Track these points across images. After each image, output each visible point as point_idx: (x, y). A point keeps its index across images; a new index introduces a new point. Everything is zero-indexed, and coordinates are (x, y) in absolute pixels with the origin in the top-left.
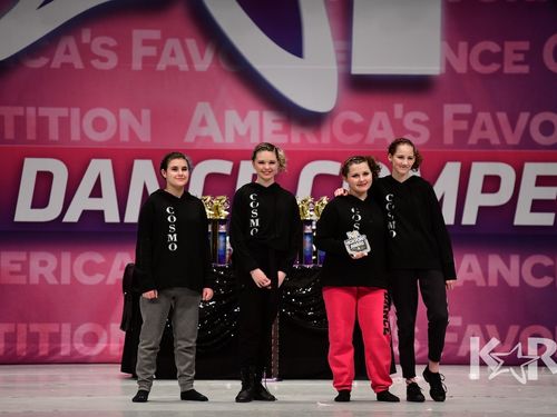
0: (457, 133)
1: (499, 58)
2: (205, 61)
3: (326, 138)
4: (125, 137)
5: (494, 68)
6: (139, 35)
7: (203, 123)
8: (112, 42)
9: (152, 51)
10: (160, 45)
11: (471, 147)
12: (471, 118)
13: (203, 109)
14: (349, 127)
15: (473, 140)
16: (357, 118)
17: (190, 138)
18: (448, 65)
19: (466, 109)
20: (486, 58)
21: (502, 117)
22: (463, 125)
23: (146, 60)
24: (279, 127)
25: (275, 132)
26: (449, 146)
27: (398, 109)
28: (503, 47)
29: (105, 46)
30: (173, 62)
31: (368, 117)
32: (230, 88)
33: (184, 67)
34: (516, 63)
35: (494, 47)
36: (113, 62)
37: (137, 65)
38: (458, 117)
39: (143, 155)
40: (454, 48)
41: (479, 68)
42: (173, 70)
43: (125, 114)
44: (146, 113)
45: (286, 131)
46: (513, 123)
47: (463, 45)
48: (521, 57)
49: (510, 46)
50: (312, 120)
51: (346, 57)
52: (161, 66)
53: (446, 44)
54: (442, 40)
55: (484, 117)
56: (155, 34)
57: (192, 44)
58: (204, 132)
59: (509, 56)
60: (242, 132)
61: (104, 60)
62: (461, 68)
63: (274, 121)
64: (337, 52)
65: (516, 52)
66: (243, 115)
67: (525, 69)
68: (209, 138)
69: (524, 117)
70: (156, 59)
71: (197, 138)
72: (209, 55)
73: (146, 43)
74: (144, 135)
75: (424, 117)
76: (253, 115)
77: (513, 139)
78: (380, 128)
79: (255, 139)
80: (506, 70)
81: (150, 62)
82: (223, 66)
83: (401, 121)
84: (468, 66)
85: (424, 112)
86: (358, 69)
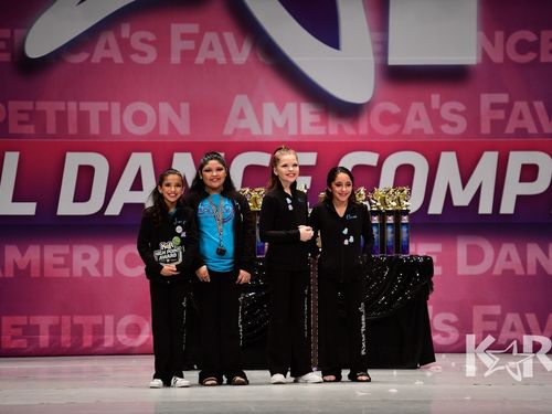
0: (494, 122)
1: (535, 47)
2: (242, 54)
3: (363, 129)
4: (164, 130)
5: (530, 57)
6: (177, 29)
7: (242, 116)
8: (151, 37)
9: (190, 45)
10: (198, 38)
11: (509, 136)
12: (508, 108)
13: (241, 102)
14: (386, 118)
15: (510, 129)
16: (394, 109)
17: (228, 131)
18: (485, 55)
19: (503, 98)
20: (522, 47)
21: (539, 106)
22: (500, 115)
23: (185, 54)
24: (317, 118)
25: (312, 124)
26: (486, 136)
27: (435, 99)
28: (539, 36)
29: (144, 41)
30: (211, 55)
31: (406, 108)
32: (268, 82)
33: (222, 60)
35: (530, 36)
36: (152, 55)
37: (176, 59)
38: (494, 106)
39: (182, 149)
40: (491, 38)
41: (515, 57)
42: (211, 63)
43: (165, 108)
44: (185, 107)
45: (324, 122)
46: (550, 112)
47: (499, 35)
49: (547, 35)
50: (349, 111)
51: (383, 48)
52: (200, 60)
53: (482, 33)
54: (478, 29)
55: (521, 106)
56: (193, 28)
57: (230, 37)
58: (243, 124)
59: (545, 45)
60: (280, 124)
61: (143, 54)
62: (497, 58)
63: (312, 113)
64: (374, 43)
66: (281, 108)
68: (247, 131)
70: (195, 53)
71: (236, 130)
72: (247, 49)
73: (185, 37)
74: (184, 128)
75: (460, 107)
76: (291, 107)
77: (550, 128)
78: (418, 118)
79: (293, 131)
80: (543, 59)
81: (188, 56)
82: (261, 59)
83: (438, 111)
84: (505, 55)
85: (462, 102)
86: (394, 60)
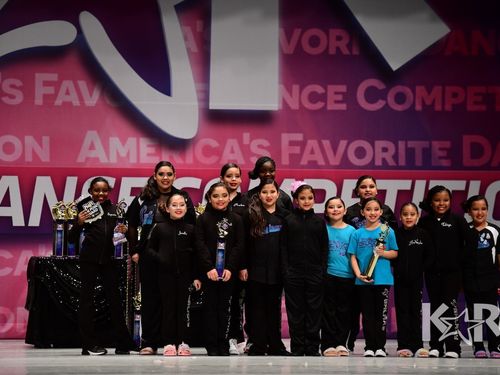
0: (291, 156)
1: (323, 98)
2: (93, 98)
3: (189, 159)
4: (29, 158)
5: (319, 105)
6: (40, 77)
7: (92, 147)
8: (18, 83)
9: (50, 90)
10: (57, 85)
11: (303, 167)
12: (303, 144)
13: (92, 136)
14: (208, 151)
15: (304, 162)
16: (214, 144)
17: (81, 159)
18: (285, 103)
19: (299, 137)
20: (313, 97)
21: (326, 143)
22: (297, 150)
23: (46, 97)
24: (152, 150)
25: (149, 155)
26: (286, 166)
27: (246, 136)
28: (326, 88)
29: (13, 86)
30: (67, 99)
31: (223, 143)
32: (113, 120)
33: (76, 103)
34: (337, 102)
35: (319, 89)
36: (19, 98)
37: (39, 101)
38: (292, 143)
39: (44, 172)
40: (289, 90)
41: (308, 105)
42: (67, 105)
43: (29, 140)
44: (46, 140)
45: (158, 153)
46: (335, 149)
47: (296, 88)
48: (340, 97)
49: (332, 89)
50: (178, 145)
51: (205, 96)
52: (58, 102)
53: (282, 86)
54: (280, 83)
55: (312, 143)
56: (54, 77)
57: (83, 85)
58: (93, 154)
59: (331, 97)
60: (123, 154)
61: (12, 97)
62: (294, 106)
63: (149, 146)
64: (198, 92)
65: (336, 93)
66: (123, 141)
67: (343, 107)
68: (97, 159)
69: (343, 144)
70: (55, 96)
71: (87, 159)
72: (96, 94)
73: (46, 84)
74: (45, 156)
75: (266, 143)
76: (132, 141)
77: (335, 161)
78: (232, 152)
79: (133, 160)
80: (329, 108)
81: (49, 99)
82: (108, 102)
83: (249, 146)
84: (300, 103)
85: (266, 139)
86: (215, 104)
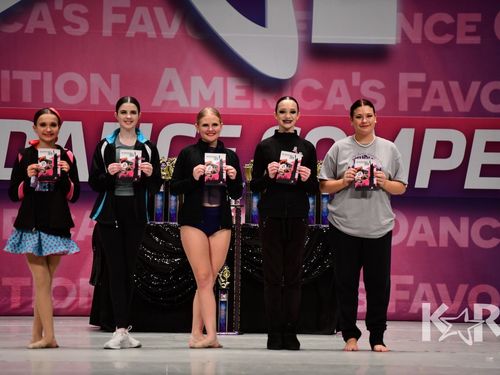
0: (411, 100)
1: (452, 29)
2: (172, 29)
4: (95, 101)
5: (447, 38)
7: (170, 88)
8: (83, 9)
9: (121, 19)
11: (425, 114)
12: (425, 87)
13: (170, 75)
14: (309, 93)
15: (426, 108)
16: (317, 85)
17: (157, 102)
18: (404, 35)
19: (421, 77)
20: (440, 29)
21: (455, 85)
22: (418, 93)
23: (116, 27)
24: (242, 92)
25: (238, 98)
26: (403, 113)
27: (356, 76)
28: (455, 18)
29: (76, 13)
30: (142, 29)
31: (327, 85)
32: (195, 55)
33: (152, 34)
34: (468, 34)
35: (447, 19)
36: (84, 28)
37: (107, 32)
38: (412, 85)
40: (410, 19)
41: (432, 38)
42: (141, 37)
43: (96, 78)
44: (115, 78)
45: (249, 96)
46: (465, 92)
47: (418, 17)
48: (473, 28)
49: (463, 18)
50: (275, 87)
51: (307, 27)
52: (130, 33)
53: (401, 15)
54: (398, 11)
55: (437, 85)
57: (160, 12)
58: (171, 97)
59: (462, 28)
60: (207, 97)
61: (76, 26)
62: (416, 39)
63: (238, 87)
64: (298, 21)
65: (468, 23)
66: (208, 82)
67: (476, 40)
68: (175, 103)
69: (475, 85)
70: (126, 26)
71: (164, 102)
72: (176, 24)
73: (116, 10)
75: (380, 85)
76: (218, 81)
77: (464, 107)
78: (339, 94)
79: (219, 104)
80: (459, 41)
81: (119, 29)
82: (190, 33)
83: (359, 88)
84: (423, 36)
85: (381, 80)
86: (319, 37)
